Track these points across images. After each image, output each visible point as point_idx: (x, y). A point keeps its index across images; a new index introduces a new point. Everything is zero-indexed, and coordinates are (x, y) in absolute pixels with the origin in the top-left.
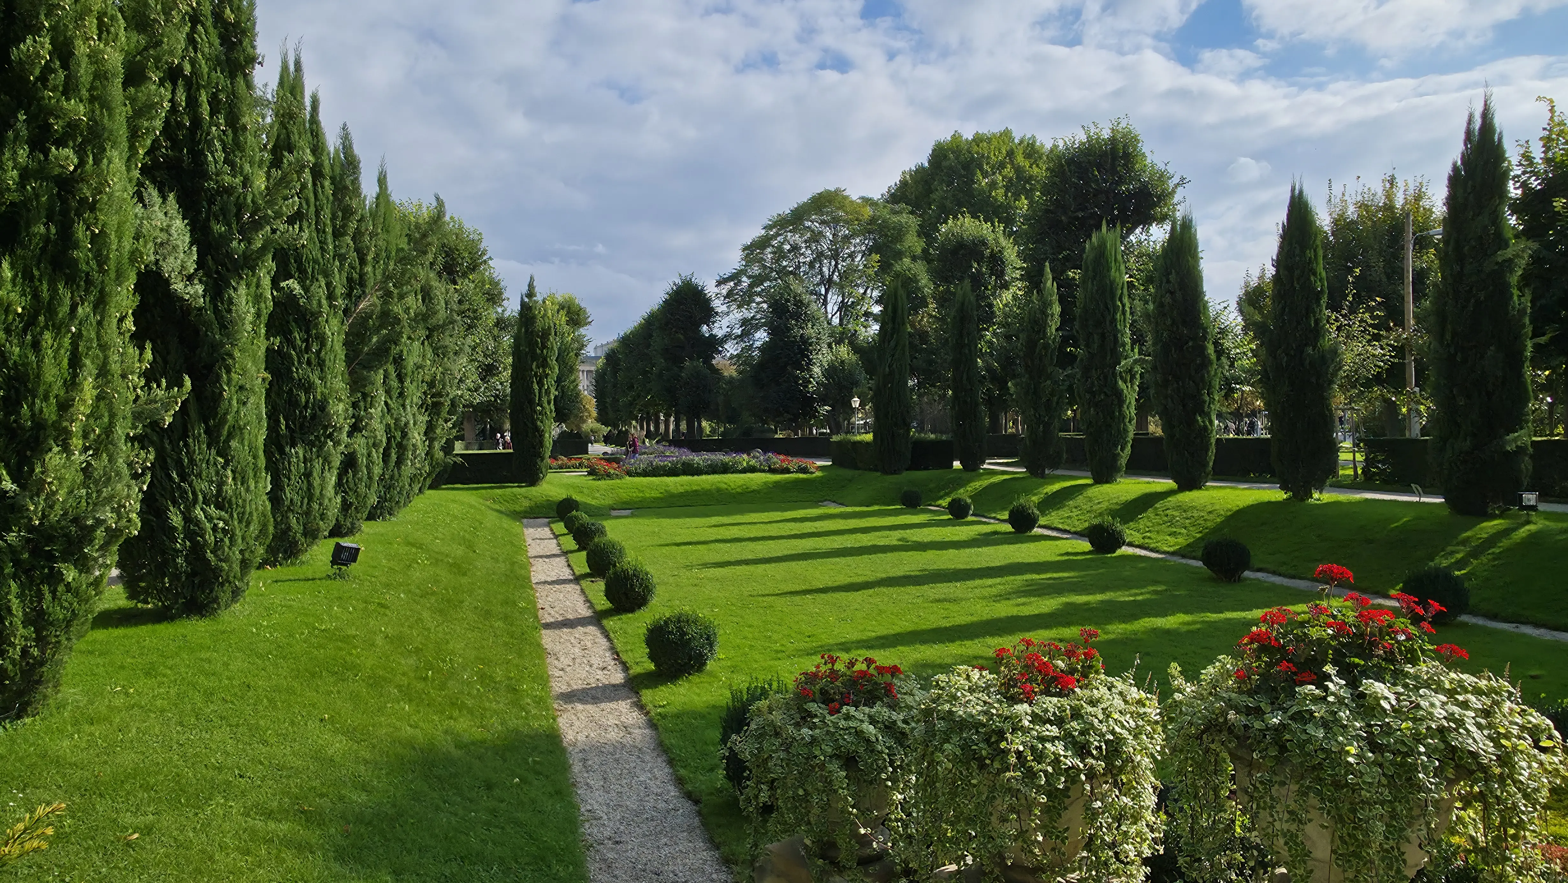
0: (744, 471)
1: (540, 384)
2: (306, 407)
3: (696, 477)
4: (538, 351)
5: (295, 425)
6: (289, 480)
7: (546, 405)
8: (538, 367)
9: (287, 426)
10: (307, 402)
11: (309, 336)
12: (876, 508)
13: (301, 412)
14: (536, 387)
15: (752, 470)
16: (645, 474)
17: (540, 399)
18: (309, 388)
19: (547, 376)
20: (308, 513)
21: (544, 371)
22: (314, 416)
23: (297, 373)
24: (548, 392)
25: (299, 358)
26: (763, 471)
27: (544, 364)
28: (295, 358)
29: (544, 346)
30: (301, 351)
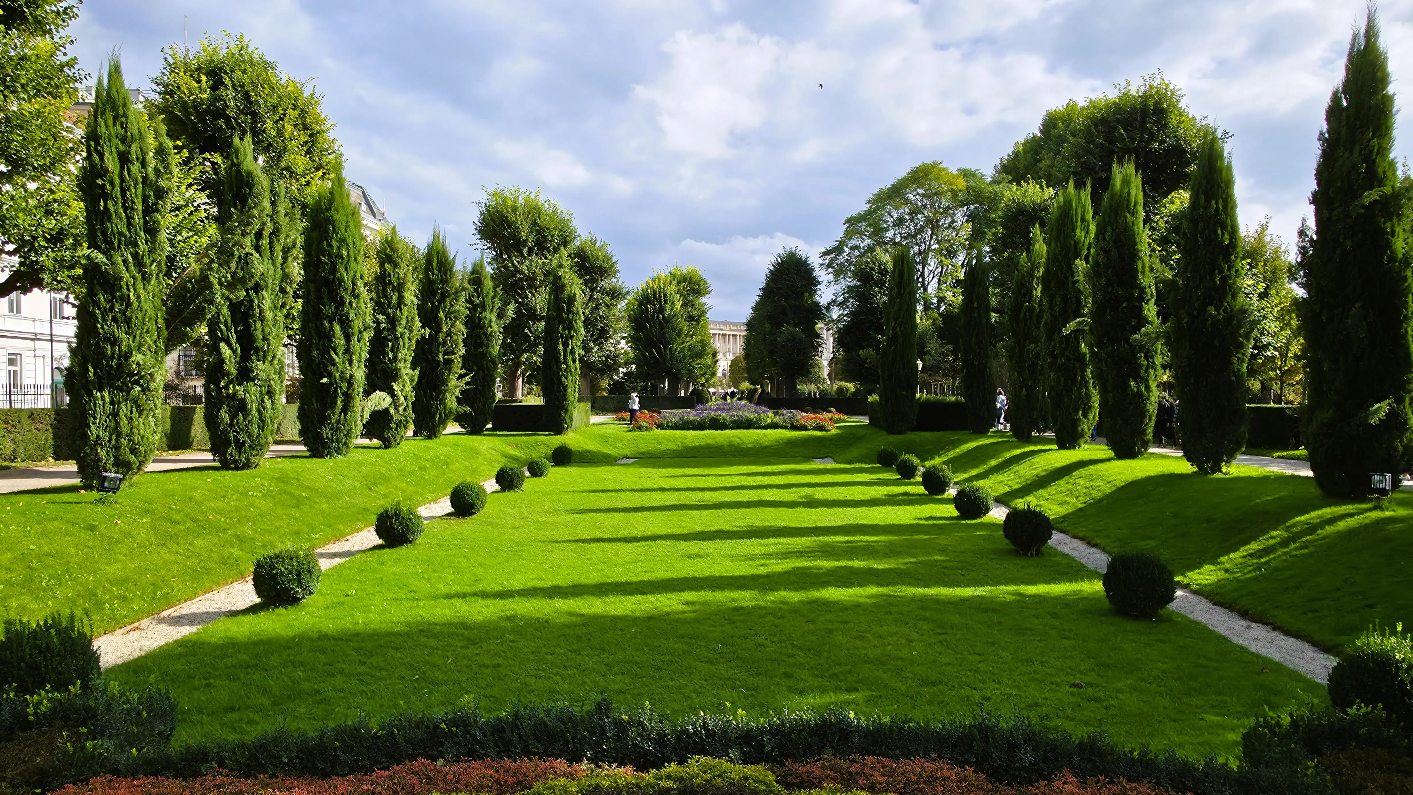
0: (766, 427)
1: (565, 345)
2: (112, 357)
3: (719, 432)
4: (565, 316)
5: (102, 373)
6: (95, 418)
7: (570, 363)
8: (564, 329)
9: (95, 373)
10: (113, 354)
11: (114, 297)
12: (857, 465)
13: (107, 362)
14: (561, 347)
15: (774, 426)
16: (676, 427)
17: (565, 358)
18: (115, 342)
19: (572, 337)
20: (117, 448)
21: (569, 333)
22: (119, 365)
23: (102, 327)
24: (572, 352)
25: (103, 317)
26: (786, 428)
27: (570, 326)
28: (100, 316)
29: (570, 311)
30: (105, 310)
